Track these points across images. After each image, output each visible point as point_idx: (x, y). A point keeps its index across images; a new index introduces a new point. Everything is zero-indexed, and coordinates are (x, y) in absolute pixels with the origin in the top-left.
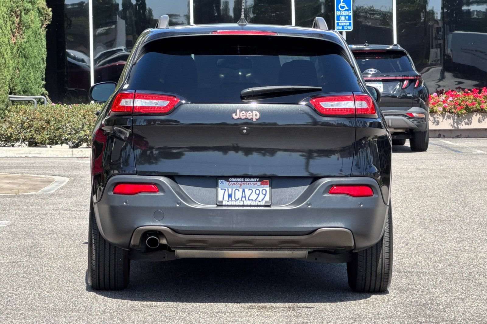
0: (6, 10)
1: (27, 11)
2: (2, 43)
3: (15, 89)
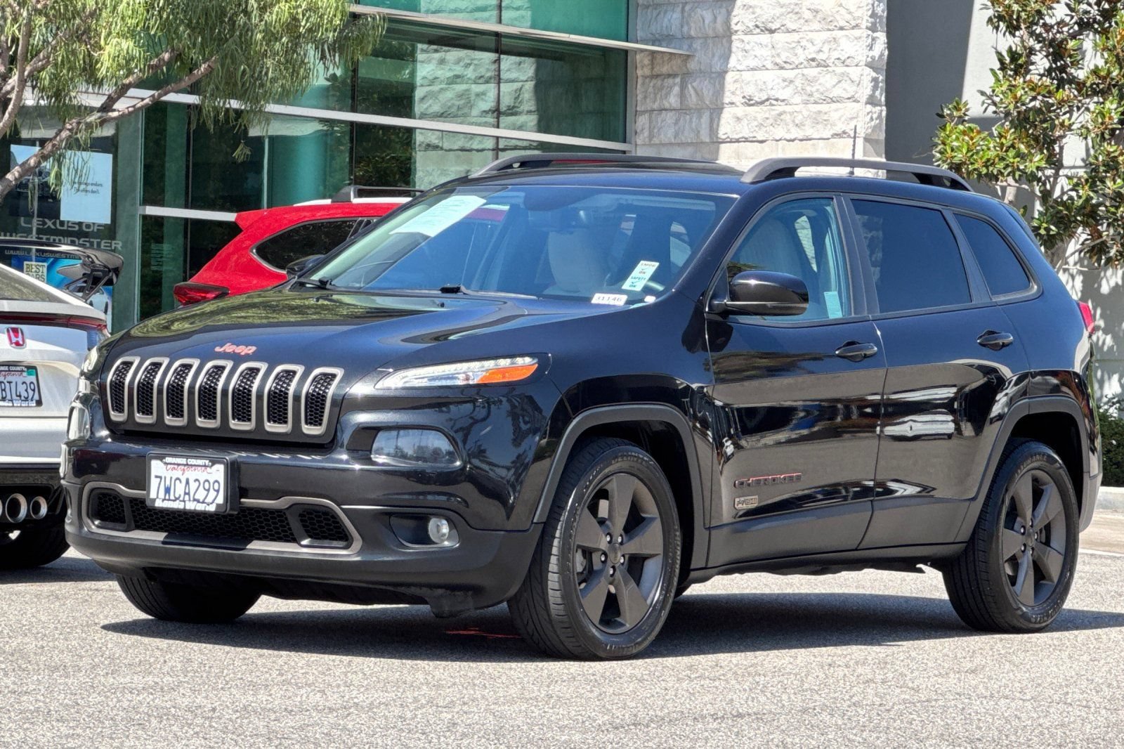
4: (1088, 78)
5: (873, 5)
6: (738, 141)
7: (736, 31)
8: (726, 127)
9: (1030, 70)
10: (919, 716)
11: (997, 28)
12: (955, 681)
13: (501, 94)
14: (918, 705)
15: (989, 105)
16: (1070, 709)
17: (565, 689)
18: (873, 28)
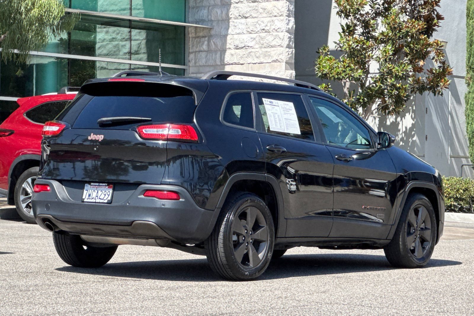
4: (379, 36)
5: (288, 6)
6: (232, 64)
7: (231, 18)
8: (228, 58)
9: (355, 33)
10: (299, 313)
11: (341, 16)
12: (316, 297)
13: (132, 45)
14: (299, 308)
15: (338, 47)
16: (363, 308)
17: (149, 303)
18: (289, 16)
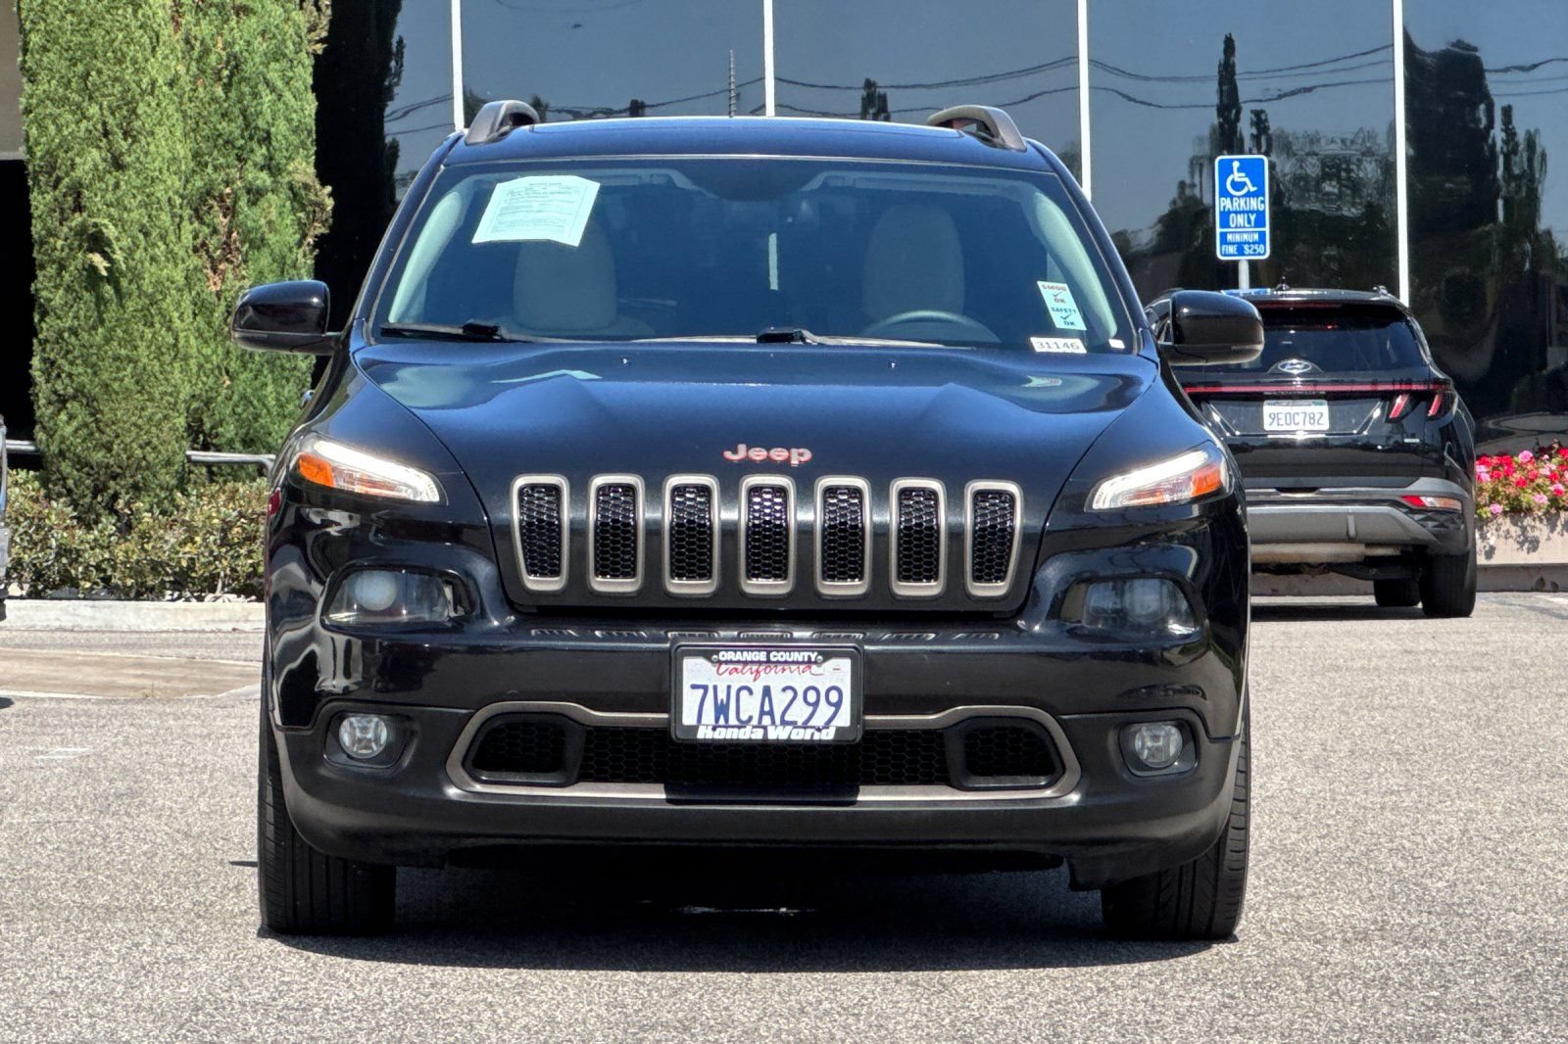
0: (178, 184)
1: (256, 195)
2: (167, 284)
3: (217, 435)
